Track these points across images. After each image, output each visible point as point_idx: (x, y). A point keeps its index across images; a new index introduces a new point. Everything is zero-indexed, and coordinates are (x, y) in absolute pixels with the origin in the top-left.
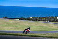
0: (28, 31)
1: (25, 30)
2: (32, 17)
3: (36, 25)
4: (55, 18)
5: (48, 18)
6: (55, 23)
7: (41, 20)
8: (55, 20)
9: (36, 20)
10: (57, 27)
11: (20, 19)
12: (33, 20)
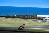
0: (23, 27)
2: (16, 15)
4: (35, 16)
5: (29, 16)
6: (35, 20)
8: (35, 18)
9: (19, 18)
10: (37, 23)
11: (6, 17)
12: (17, 18)
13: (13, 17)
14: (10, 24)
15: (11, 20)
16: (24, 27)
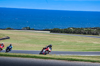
1: (44, 49)
3: (80, 42)
7: (89, 33)
9: (80, 33)
11: (52, 31)
12: (74, 33)
13: (67, 32)
14: (61, 45)
15: (62, 38)
16: (49, 50)
